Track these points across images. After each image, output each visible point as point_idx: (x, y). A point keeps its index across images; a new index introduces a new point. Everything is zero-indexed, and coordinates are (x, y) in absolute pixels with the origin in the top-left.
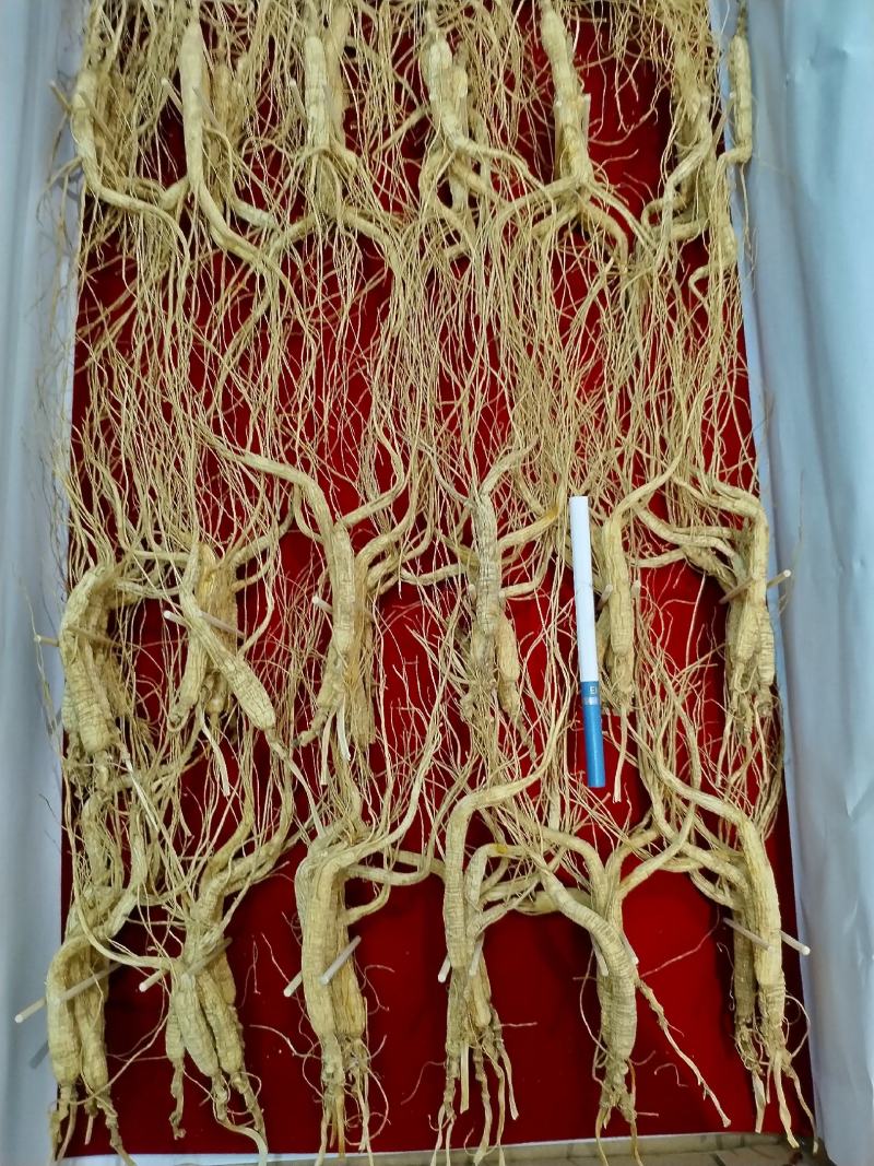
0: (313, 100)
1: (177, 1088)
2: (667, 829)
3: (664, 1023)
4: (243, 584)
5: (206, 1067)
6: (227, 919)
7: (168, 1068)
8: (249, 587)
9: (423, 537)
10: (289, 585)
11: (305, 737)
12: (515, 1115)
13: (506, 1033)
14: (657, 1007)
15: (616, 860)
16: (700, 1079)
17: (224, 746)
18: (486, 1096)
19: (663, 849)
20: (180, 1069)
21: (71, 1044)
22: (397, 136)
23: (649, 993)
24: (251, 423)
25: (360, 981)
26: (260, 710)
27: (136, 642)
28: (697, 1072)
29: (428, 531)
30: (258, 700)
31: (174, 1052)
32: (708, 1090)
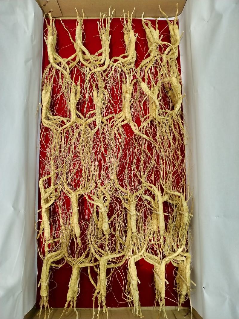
0: (134, 216)
1: (157, 26)
2: (67, 66)
3: (70, 35)
4: (148, 116)
5: (152, 29)
6: (149, 51)
7: (158, 28)
8: (147, 115)
9: (112, 123)
10: (139, 115)
11: (135, 81)
12: (98, 22)
13: (99, 35)
14: (71, 38)
15: (77, 60)
16: (64, 26)
17: (150, 80)
18: (103, 25)
19: (68, 62)
20: (157, 28)
21: (175, 30)
22: (115, 215)
23: (72, 41)
24: (147, 146)
25: (125, 45)
26: (144, 86)
27: (168, 101)
28: (65, 27)
29: (110, 124)
30: (144, 87)
31: (158, 31)
32: (63, 24)
